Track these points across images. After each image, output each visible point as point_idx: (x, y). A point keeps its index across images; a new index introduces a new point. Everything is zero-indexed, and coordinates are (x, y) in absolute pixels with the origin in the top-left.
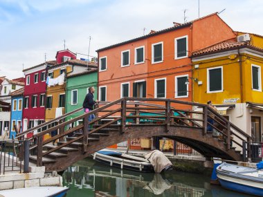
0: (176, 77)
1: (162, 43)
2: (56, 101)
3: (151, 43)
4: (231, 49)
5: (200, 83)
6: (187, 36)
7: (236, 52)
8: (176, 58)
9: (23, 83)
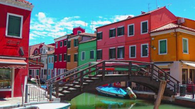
0: (142, 45)
1: (133, 24)
2: (72, 58)
3: (127, 24)
4: (171, 29)
5: (155, 48)
6: (147, 21)
7: (173, 31)
8: (142, 34)
9: (54, 47)
